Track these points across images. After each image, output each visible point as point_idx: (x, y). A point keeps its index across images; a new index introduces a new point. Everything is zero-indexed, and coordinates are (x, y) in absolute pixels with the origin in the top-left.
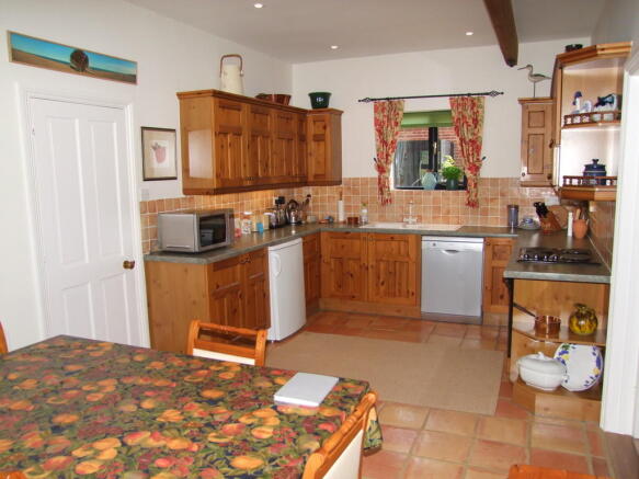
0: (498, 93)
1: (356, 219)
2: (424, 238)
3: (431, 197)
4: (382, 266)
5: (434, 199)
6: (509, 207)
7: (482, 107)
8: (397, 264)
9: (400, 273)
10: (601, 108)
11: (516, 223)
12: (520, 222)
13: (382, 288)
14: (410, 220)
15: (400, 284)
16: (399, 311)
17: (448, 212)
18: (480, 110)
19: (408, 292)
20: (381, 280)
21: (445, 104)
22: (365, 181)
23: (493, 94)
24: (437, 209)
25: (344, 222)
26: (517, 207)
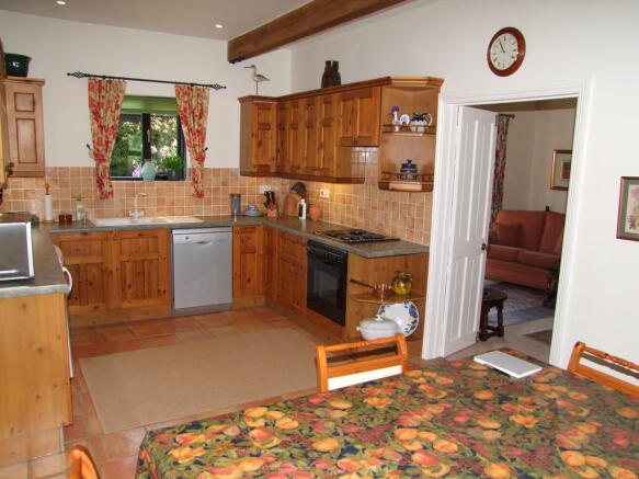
0: (220, 87)
1: (70, 217)
2: (174, 232)
3: (155, 188)
4: (129, 266)
5: (158, 190)
6: (232, 196)
7: (207, 99)
8: (146, 263)
9: (149, 273)
10: (417, 123)
11: (239, 211)
12: (242, 210)
13: (129, 292)
14: (137, 214)
15: (149, 284)
16: (147, 314)
17: (173, 204)
18: (205, 101)
19: (159, 291)
20: (128, 282)
21: (170, 92)
22: (77, 172)
23: (217, 87)
24: (161, 201)
25: (53, 222)
26: (239, 196)
